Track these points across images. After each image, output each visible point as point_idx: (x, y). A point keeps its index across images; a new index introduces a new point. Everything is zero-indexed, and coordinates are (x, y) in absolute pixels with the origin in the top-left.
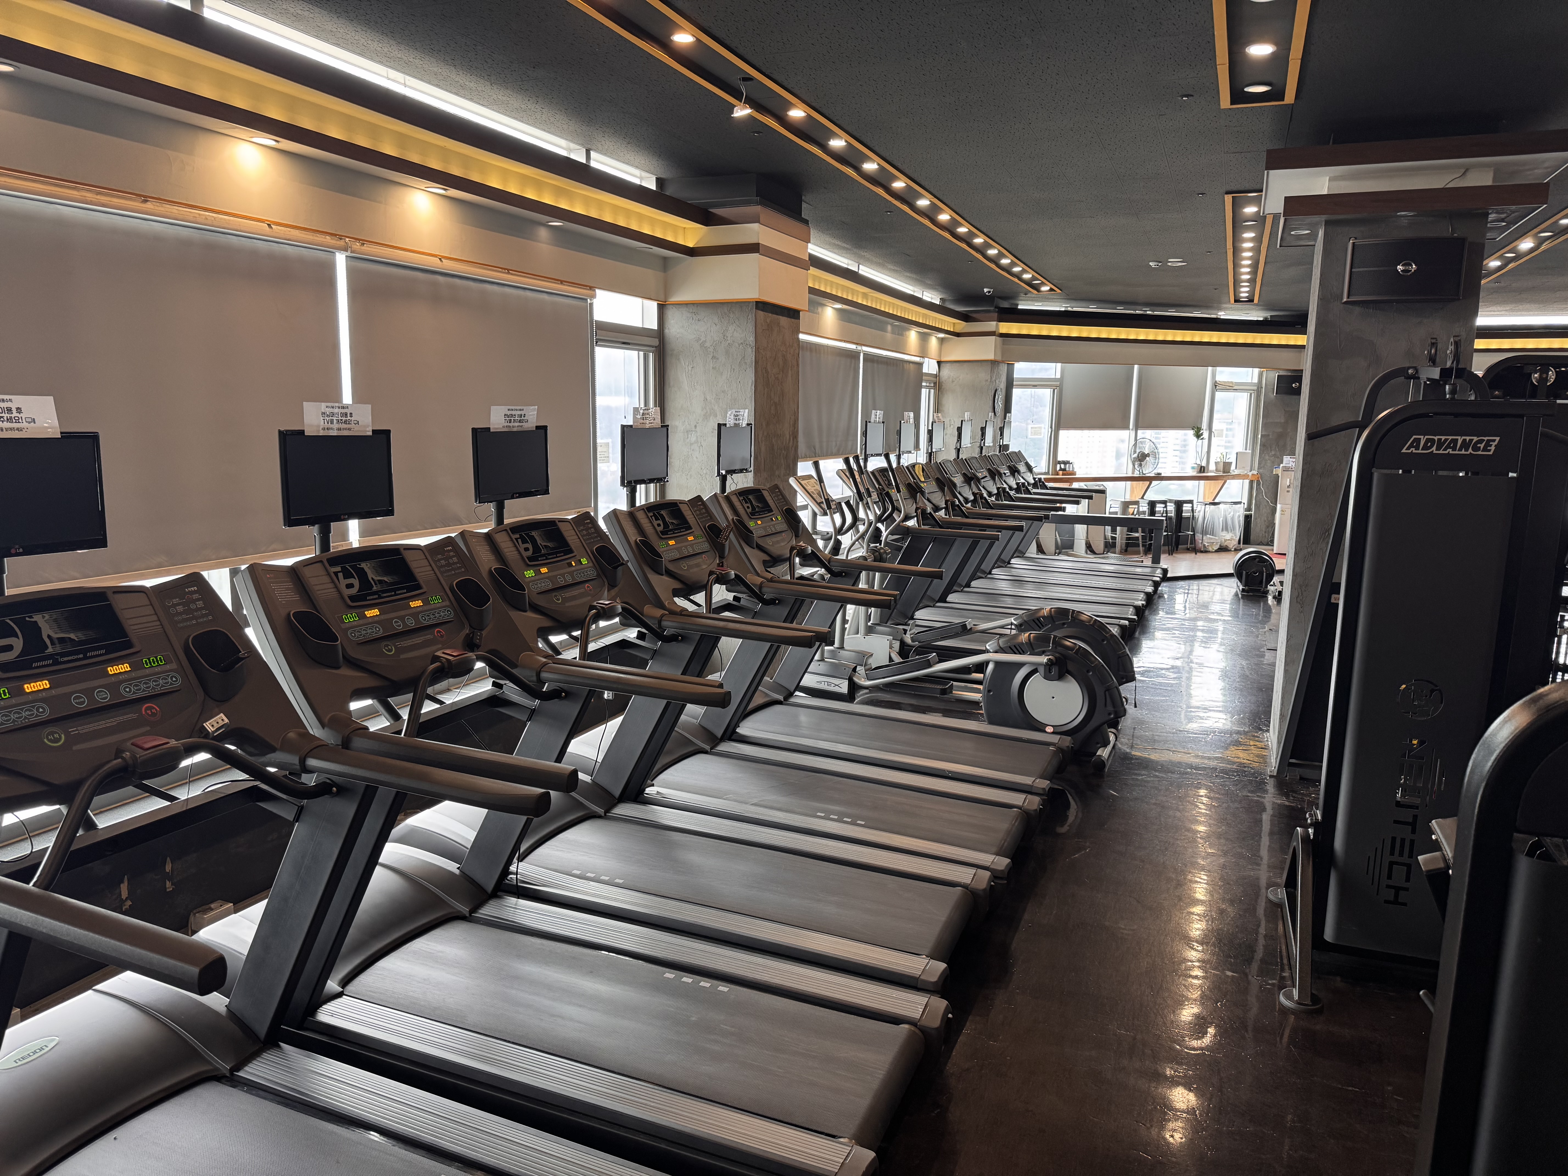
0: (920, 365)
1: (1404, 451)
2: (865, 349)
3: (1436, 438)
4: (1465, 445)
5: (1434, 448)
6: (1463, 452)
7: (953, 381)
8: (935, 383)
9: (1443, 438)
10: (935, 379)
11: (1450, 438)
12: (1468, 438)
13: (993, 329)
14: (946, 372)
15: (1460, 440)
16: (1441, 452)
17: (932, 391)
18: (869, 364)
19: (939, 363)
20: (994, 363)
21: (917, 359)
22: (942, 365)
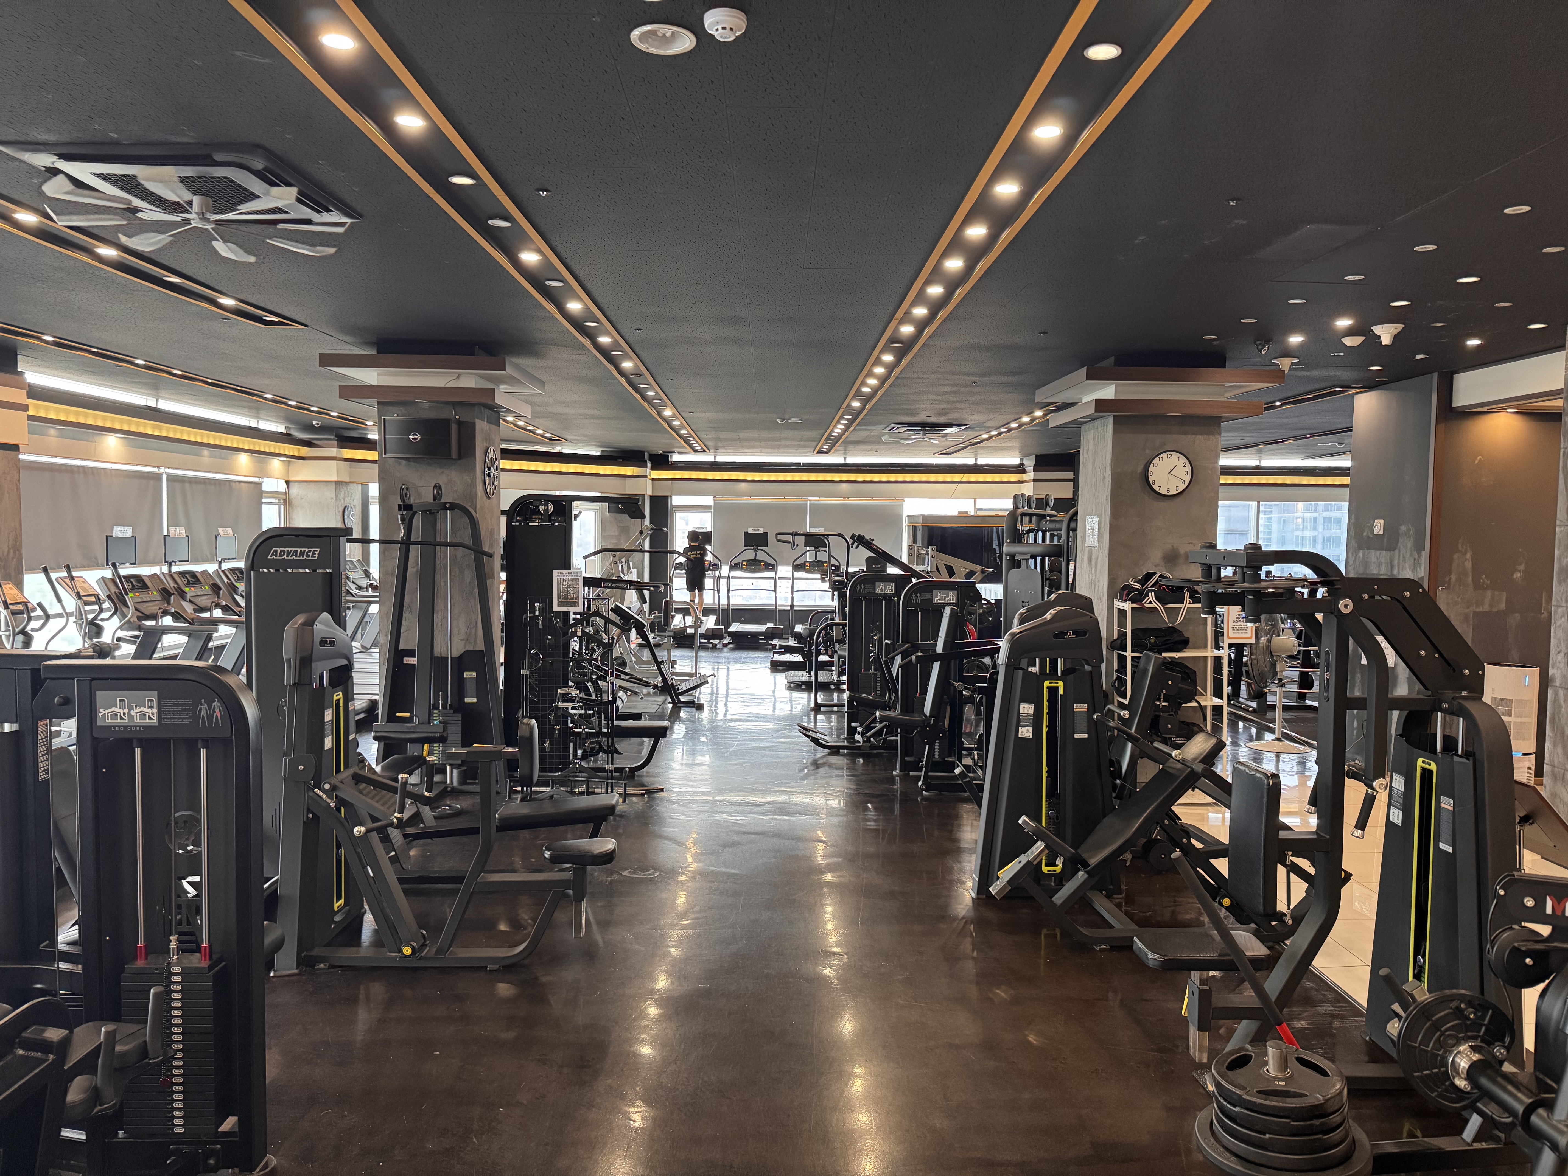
0: (260, 484)
1: (269, 557)
2: (168, 471)
3: (286, 549)
4: (302, 554)
5: (285, 556)
6: (301, 558)
7: (302, 499)
8: (285, 500)
9: (290, 549)
10: (285, 497)
11: (293, 549)
12: (303, 550)
13: (334, 455)
14: (295, 490)
15: (299, 550)
16: (289, 558)
17: (282, 506)
18: (177, 486)
19: (287, 482)
20: (338, 484)
21: (256, 480)
22: (291, 484)
